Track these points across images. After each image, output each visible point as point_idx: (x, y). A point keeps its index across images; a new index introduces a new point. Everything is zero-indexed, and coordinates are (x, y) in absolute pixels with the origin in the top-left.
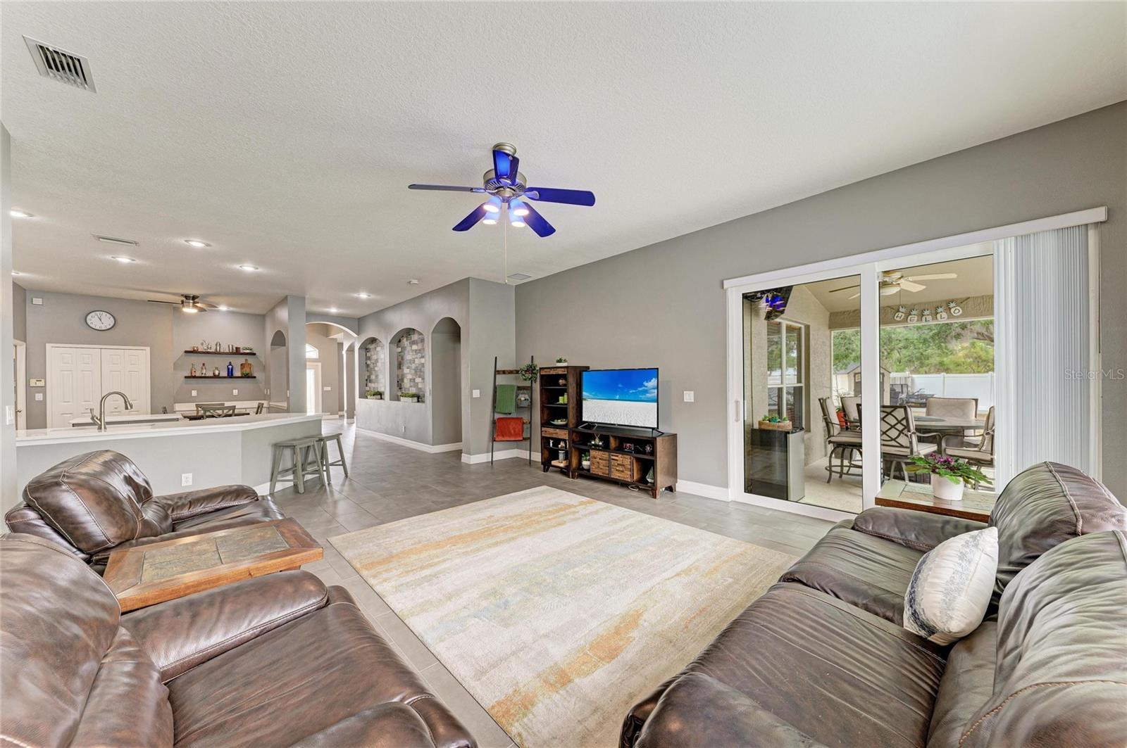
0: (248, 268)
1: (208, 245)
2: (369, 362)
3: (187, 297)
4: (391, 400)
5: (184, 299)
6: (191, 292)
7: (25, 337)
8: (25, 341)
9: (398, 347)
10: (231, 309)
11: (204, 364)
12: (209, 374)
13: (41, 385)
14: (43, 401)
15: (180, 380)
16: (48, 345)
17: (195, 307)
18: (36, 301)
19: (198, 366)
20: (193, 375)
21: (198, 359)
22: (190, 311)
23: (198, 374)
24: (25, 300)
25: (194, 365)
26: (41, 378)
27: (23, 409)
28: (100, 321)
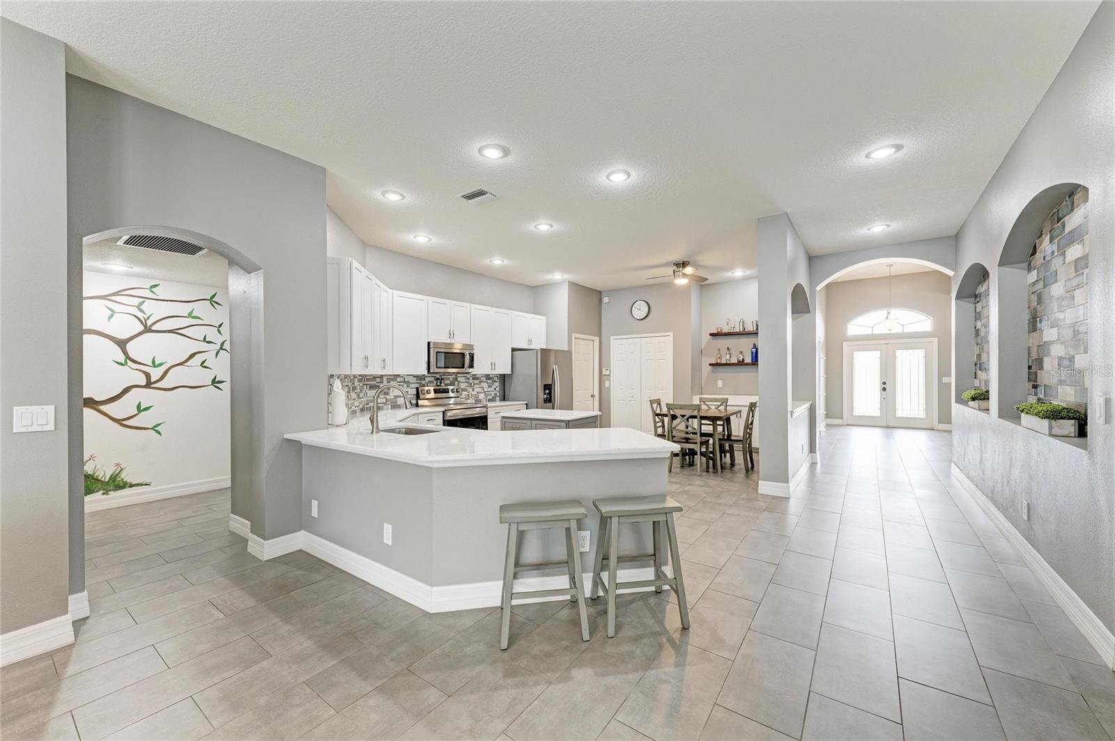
2: (979, 325)
3: (677, 265)
4: (1000, 417)
5: (675, 268)
6: (678, 257)
7: (601, 333)
8: (600, 336)
9: (1029, 269)
10: (730, 274)
11: (728, 349)
12: (734, 360)
13: (608, 373)
14: (609, 388)
15: (706, 369)
16: (612, 338)
17: (685, 275)
18: (606, 300)
19: (724, 351)
20: (719, 361)
21: (724, 343)
22: (681, 282)
23: (723, 361)
24: (600, 300)
25: (719, 350)
26: (608, 369)
27: (597, 394)
28: (640, 310)
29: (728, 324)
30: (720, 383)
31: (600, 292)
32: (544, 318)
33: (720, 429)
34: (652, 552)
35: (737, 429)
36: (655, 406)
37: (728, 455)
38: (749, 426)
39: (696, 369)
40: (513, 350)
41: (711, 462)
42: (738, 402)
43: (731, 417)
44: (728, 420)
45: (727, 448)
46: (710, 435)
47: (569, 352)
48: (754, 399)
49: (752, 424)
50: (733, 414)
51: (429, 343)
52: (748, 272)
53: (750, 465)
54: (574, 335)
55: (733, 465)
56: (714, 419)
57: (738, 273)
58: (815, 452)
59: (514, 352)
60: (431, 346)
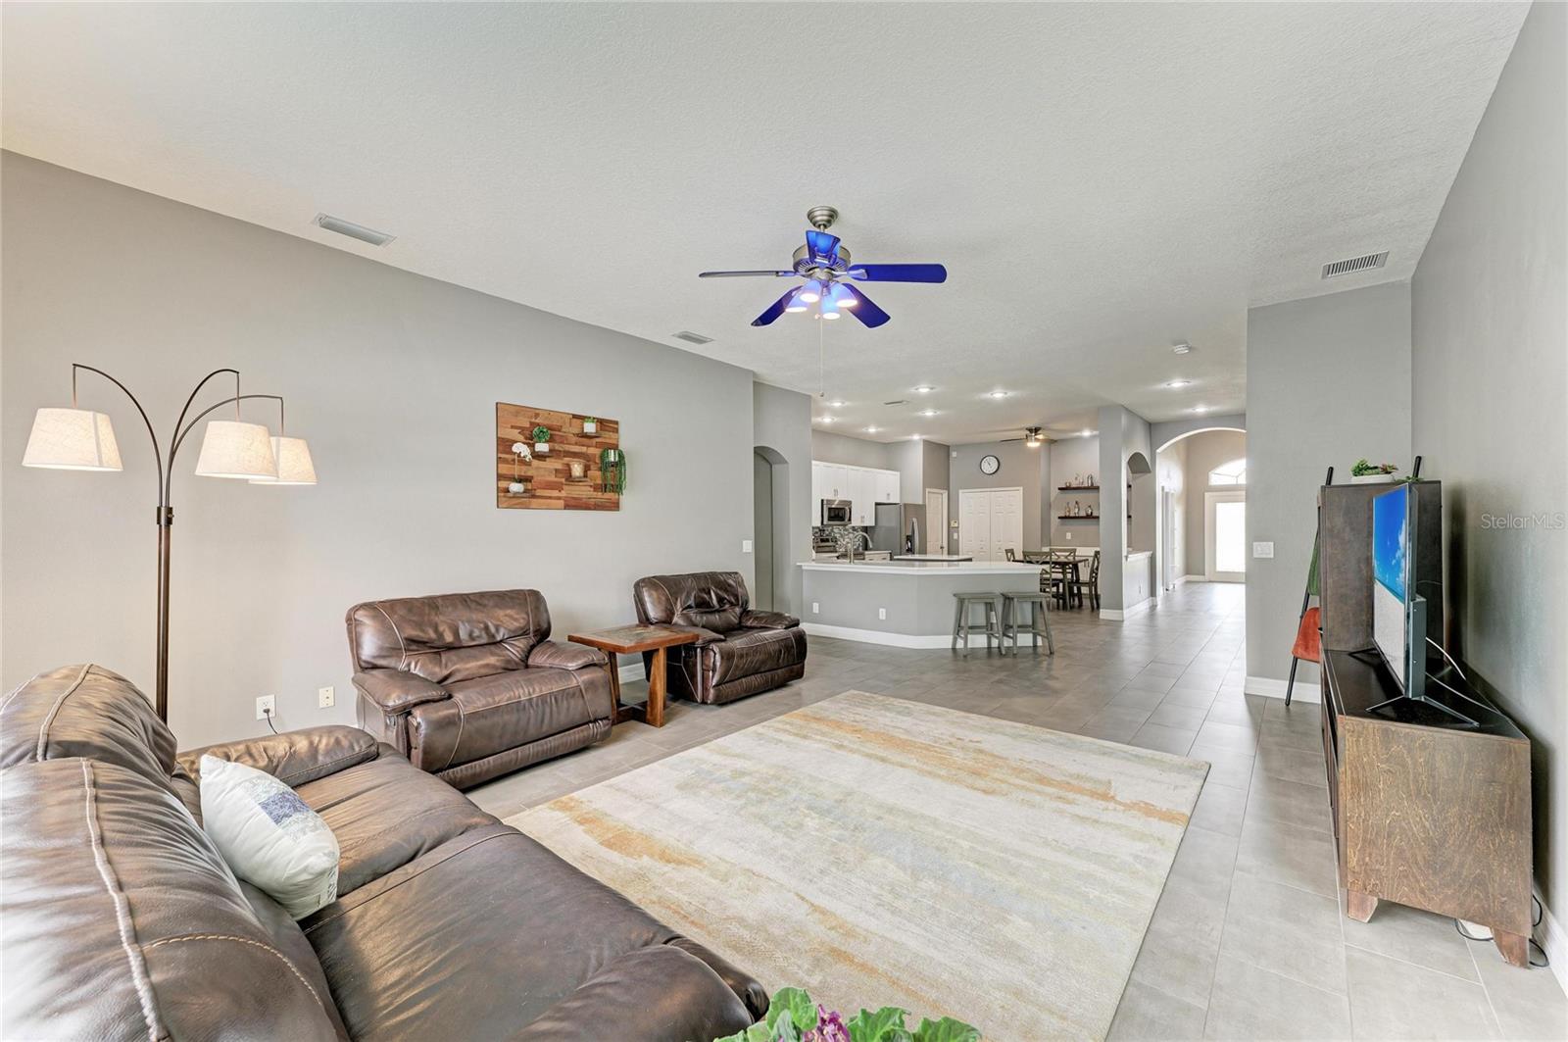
0: (998, 395)
1: (932, 389)
3: (1030, 430)
5: (1028, 432)
6: (1032, 425)
7: (949, 487)
8: (948, 489)
10: (1078, 434)
11: (1077, 502)
12: (1083, 514)
13: (956, 525)
14: (958, 540)
15: (1055, 521)
16: (960, 491)
17: (1037, 440)
18: (954, 454)
19: (1072, 504)
20: (1067, 514)
21: (1072, 496)
22: (1033, 445)
23: (1072, 515)
24: (948, 455)
25: (1068, 503)
26: (957, 520)
27: (945, 545)
28: (989, 466)
29: (1076, 478)
30: (1069, 536)
31: (948, 447)
32: (898, 473)
33: (1069, 576)
34: (1030, 623)
35: (1084, 575)
36: (1009, 554)
37: (1076, 600)
38: (1094, 572)
39: (1045, 522)
40: (877, 504)
41: (1061, 601)
42: (1085, 552)
43: (1079, 564)
44: (1075, 567)
45: (1076, 591)
46: (1061, 581)
47: (923, 507)
48: (1098, 549)
49: (1097, 569)
50: (1081, 561)
51: (822, 501)
52: (1096, 433)
53: (1095, 606)
54: (927, 490)
55: (1080, 605)
56: (1063, 565)
57: (1086, 433)
58: (1155, 596)
59: (879, 507)
60: (825, 502)
